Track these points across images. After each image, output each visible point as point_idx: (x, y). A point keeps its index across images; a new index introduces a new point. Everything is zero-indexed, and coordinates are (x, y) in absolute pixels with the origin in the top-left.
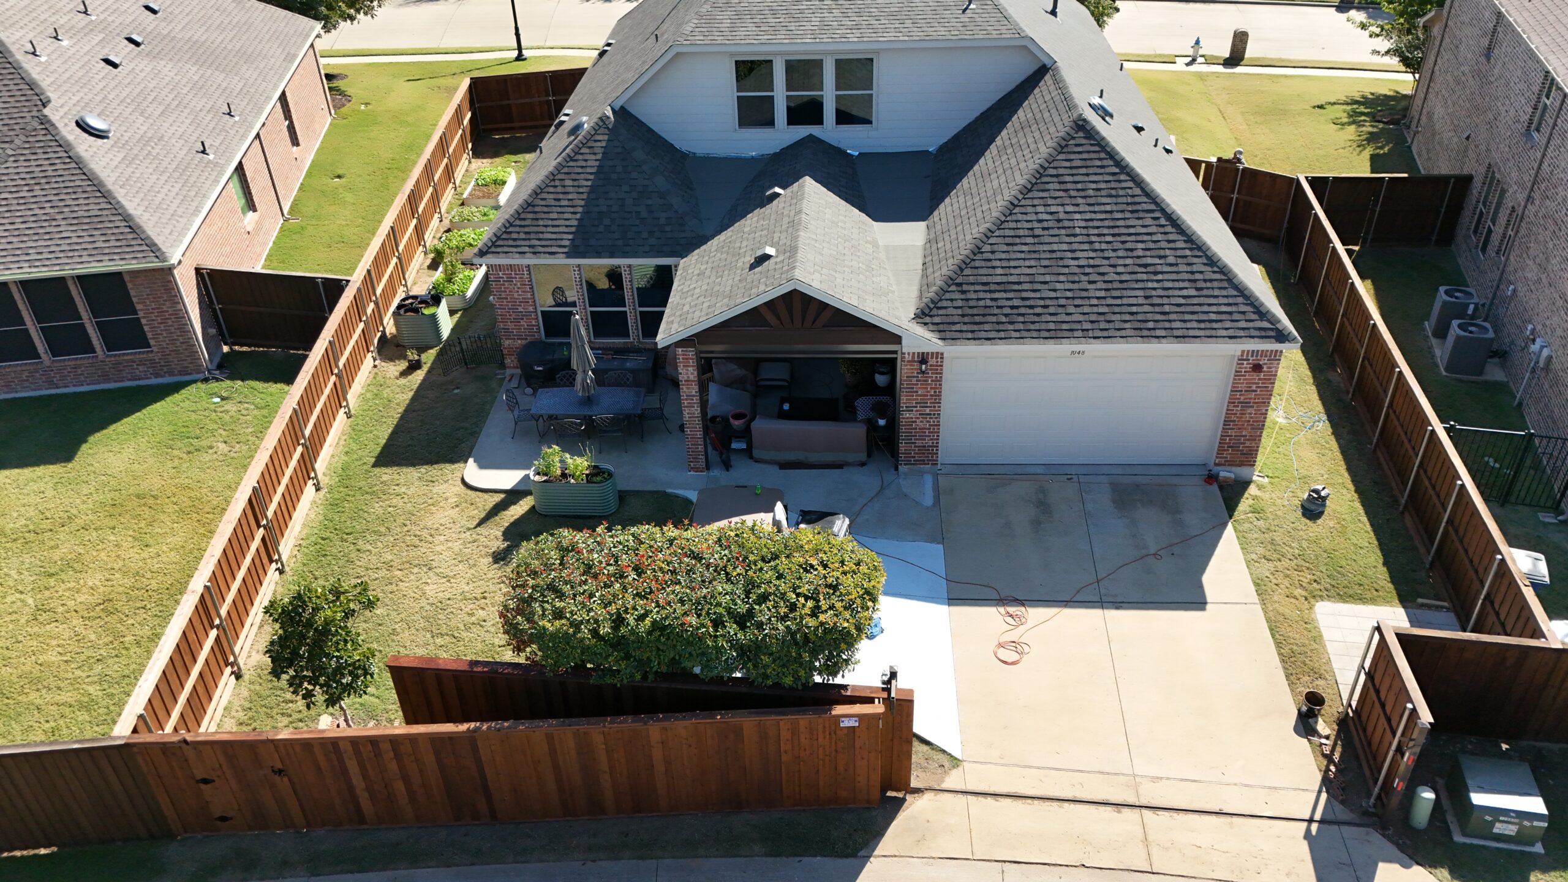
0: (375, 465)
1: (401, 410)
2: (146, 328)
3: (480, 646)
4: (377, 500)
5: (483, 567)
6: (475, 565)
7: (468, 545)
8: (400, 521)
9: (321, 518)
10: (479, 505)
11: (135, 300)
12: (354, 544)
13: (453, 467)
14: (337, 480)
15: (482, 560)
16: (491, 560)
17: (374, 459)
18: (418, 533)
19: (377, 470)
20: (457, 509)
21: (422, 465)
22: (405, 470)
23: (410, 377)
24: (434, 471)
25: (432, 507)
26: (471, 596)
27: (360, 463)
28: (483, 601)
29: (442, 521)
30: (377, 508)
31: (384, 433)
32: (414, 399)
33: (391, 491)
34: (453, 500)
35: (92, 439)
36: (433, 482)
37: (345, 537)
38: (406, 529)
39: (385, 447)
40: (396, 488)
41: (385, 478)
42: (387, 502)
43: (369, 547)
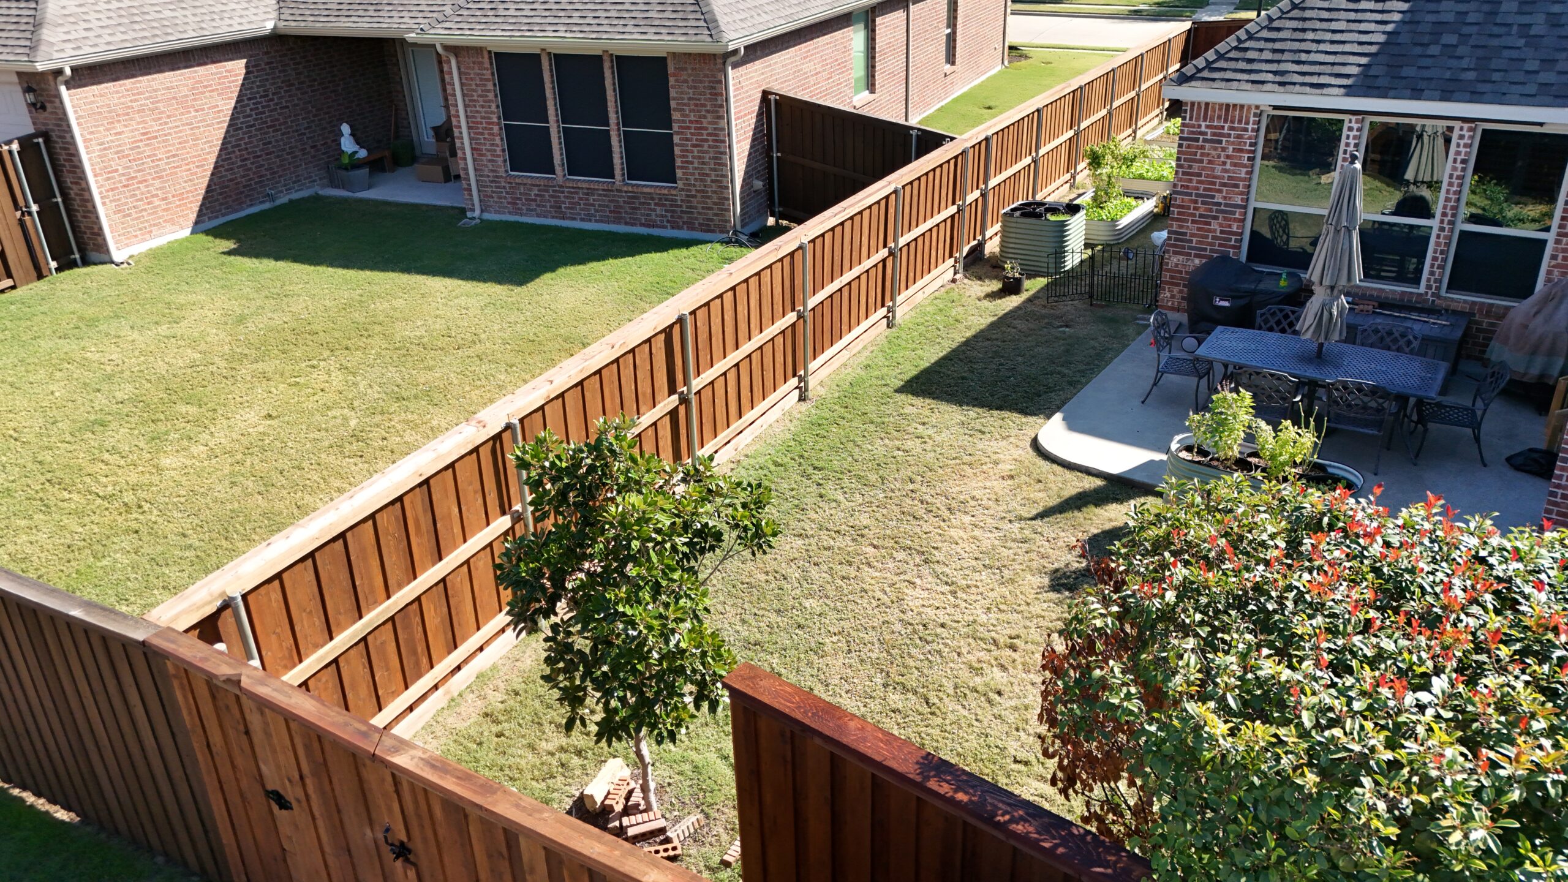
0: (899, 390)
1: (969, 334)
2: (677, 150)
3: (973, 743)
4: (883, 434)
5: (1026, 589)
6: (1012, 581)
7: (1010, 544)
8: (906, 473)
9: (789, 436)
10: (1052, 485)
11: (673, 104)
12: (819, 484)
13: (1024, 420)
14: (837, 394)
15: (1029, 577)
16: (1046, 581)
17: (902, 383)
18: (928, 498)
19: (901, 397)
20: (1010, 482)
21: (974, 406)
22: (944, 407)
23: (999, 301)
24: (991, 419)
25: (966, 467)
26: (986, 635)
27: (879, 382)
28: (1009, 652)
29: (978, 494)
30: (879, 447)
31: (931, 355)
32: (992, 325)
33: (910, 429)
34: (1005, 468)
35: (561, 271)
36: (983, 433)
37: (810, 470)
38: (911, 487)
39: (926, 372)
40: (920, 427)
41: (908, 410)
42: (897, 443)
43: (841, 498)
